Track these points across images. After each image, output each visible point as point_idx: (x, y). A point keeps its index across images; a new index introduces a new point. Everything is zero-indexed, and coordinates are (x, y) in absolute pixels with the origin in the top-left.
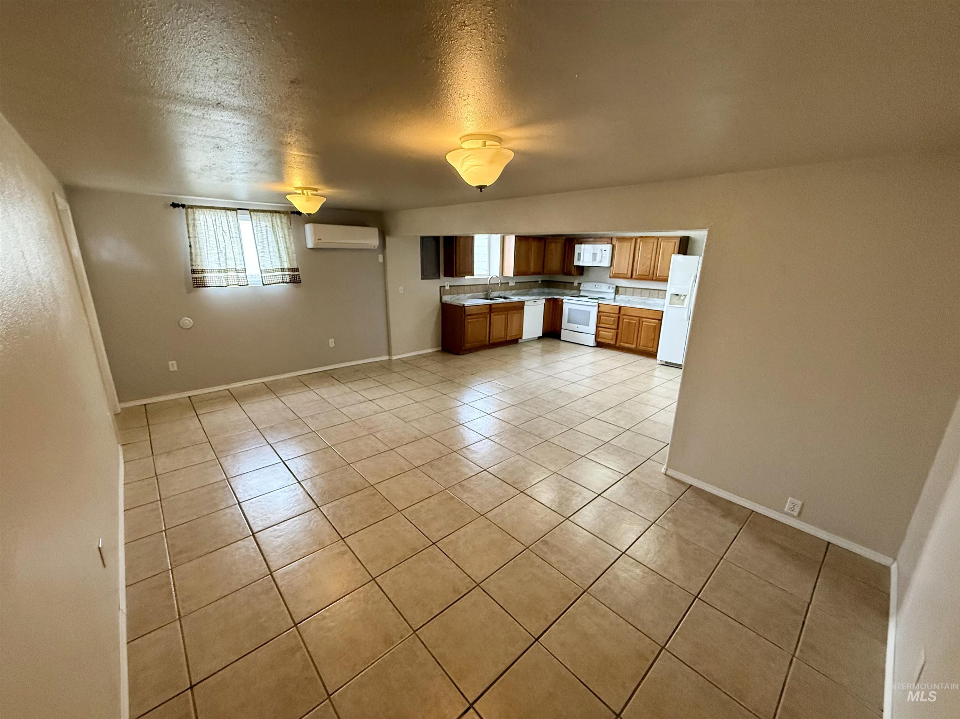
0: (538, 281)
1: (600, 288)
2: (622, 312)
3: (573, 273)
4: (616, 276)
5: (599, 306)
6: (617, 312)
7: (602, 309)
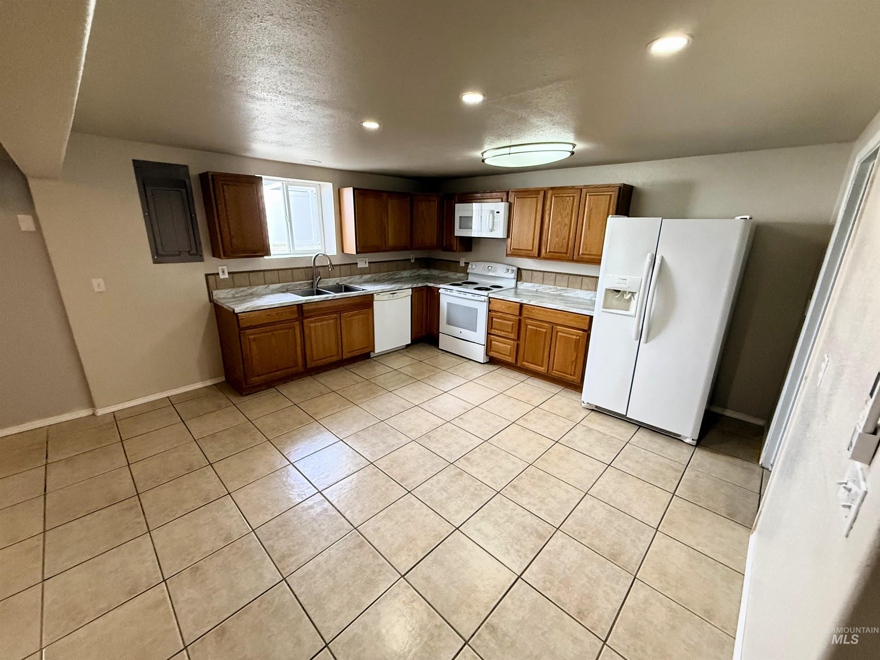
0: (410, 260)
1: (494, 271)
2: (525, 313)
3: (455, 248)
4: (517, 253)
5: (490, 302)
6: (517, 313)
7: (495, 306)
